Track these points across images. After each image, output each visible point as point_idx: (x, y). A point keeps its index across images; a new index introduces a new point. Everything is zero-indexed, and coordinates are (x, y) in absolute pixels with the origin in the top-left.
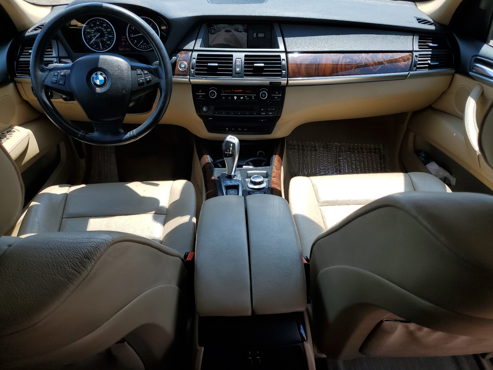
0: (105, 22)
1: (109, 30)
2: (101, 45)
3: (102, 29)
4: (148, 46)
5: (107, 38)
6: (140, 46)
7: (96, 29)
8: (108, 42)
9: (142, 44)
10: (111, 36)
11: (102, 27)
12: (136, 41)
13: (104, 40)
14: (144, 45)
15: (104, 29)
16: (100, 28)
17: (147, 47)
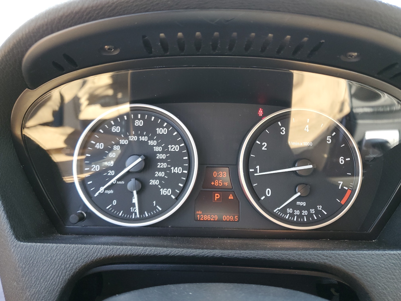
0: (163, 121)
1: (174, 148)
2: (135, 200)
3: (151, 143)
4: (312, 211)
5: (162, 174)
6: (284, 210)
7: (130, 142)
8: (165, 192)
9: (293, 205)
10: (177, 170)
11: (150, 139)
12: (268, 192)
13: (153, 182)
14: (301, 208)
15: (158, 145)
16: (144, 139)
17: (310, 215)
